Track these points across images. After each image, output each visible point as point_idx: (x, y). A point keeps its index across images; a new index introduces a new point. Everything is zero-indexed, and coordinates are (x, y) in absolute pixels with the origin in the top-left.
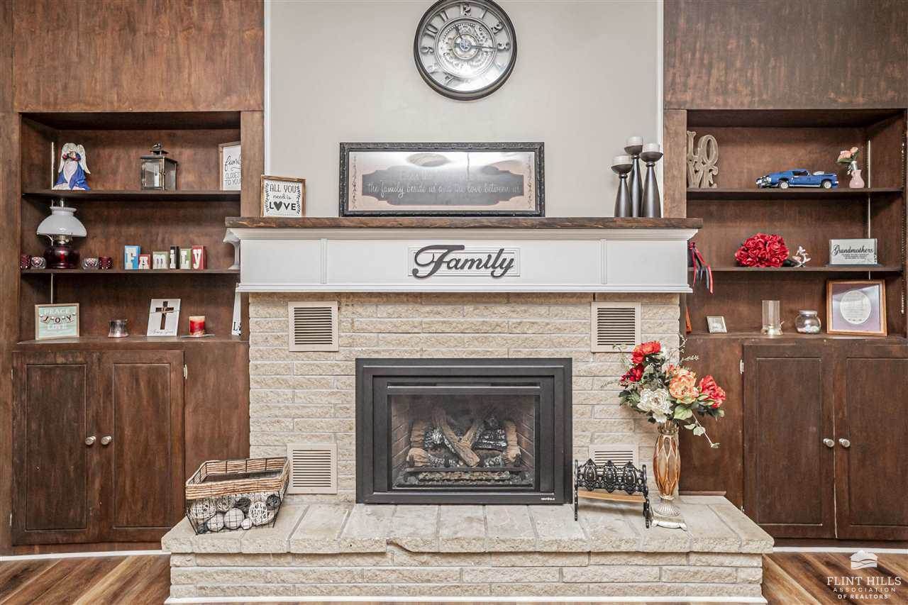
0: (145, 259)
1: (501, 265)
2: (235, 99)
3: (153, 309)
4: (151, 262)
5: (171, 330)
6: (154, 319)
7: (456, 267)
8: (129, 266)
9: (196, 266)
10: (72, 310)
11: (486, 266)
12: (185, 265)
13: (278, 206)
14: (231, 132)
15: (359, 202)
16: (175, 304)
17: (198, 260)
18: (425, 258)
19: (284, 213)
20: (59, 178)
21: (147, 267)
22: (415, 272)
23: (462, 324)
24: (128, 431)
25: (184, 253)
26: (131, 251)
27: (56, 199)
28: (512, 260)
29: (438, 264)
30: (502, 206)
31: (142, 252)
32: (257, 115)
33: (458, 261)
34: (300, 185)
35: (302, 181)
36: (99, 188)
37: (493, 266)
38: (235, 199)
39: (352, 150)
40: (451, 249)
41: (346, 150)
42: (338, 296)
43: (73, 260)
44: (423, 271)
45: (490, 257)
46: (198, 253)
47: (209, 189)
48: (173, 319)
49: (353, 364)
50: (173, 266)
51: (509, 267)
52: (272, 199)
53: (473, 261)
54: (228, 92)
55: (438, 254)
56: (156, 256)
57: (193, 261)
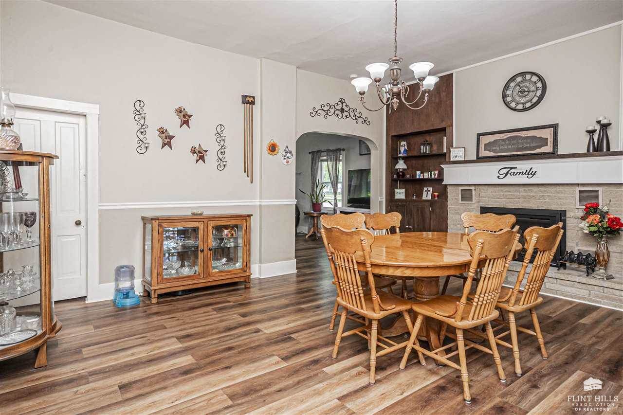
0: (422, 175)
1: (531, 173)
2: (444, 123)
3: (424, 191)
4: (424, 176)
5: (429, 197)
6: (425, 194)
7: (513, 175)
8: (418, 177)
9: (436, 177)
10: (403, 190)
11: (525, 174)
12: (433, 177)
13: (456, 157)
14: (443, 132)
15: (484, 153)
16: (431, 189)
17: (436, 175)
18: (502, 172)
19: (458, 159)
20: (400, 153)
21: (422, 177)
22: (498, 177)
23: (519, 196)
24: (416, 225)
25: (433, 173)
26: (418, 173)
27: (400, 157)
28: (536, 172)
29: (507, 174)
30: (538, 151)
31: (421, 173)
32: (451, 128)
33: (514, 173)
34: (463, 149)
35: (464, 148)
36: (410, 154)
37: (528, 174)
38: (445, 154)
39: (480, 136)
40: (511, 168)
41: (479, 135)
42: (475, 185)
43: (404, 175)
44: (501, 177)
45: (527, 171)
46: (437, 172)
47: (440, 152)
48: (430, 194)
49: (479, 208)
50: (430, 177)
51: (534, 174)
52: (454, 155)
53: (520, 173)
54: (442, 121)
55: (507, 170)
56: (425, 174)
57: (435, 175)
